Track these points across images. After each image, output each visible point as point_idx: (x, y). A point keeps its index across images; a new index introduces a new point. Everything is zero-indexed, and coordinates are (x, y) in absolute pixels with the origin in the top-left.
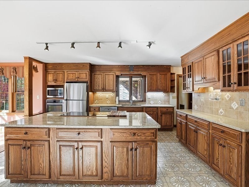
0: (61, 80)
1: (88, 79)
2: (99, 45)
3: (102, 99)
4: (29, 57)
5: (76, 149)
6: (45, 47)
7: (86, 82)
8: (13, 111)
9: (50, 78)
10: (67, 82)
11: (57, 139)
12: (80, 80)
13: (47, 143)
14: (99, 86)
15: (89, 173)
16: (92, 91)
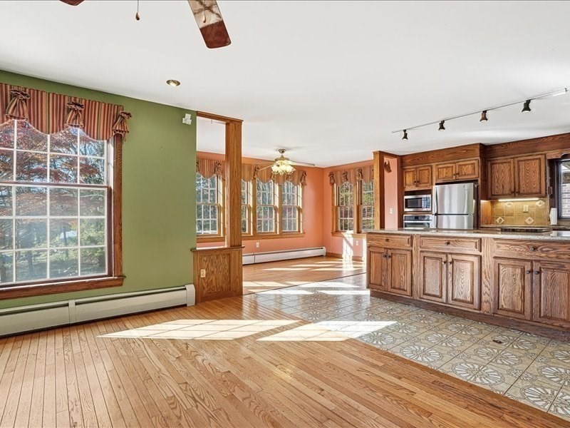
0: (426, 181)
1: (477, 174)
2: (485, 115)
3: (512, 215)
4: (380, 152)
5: (445, 262)
6: (403, 136)
7: (475, 181)
8: (359, 232)
9: (409, 178)
10: (437, 184)
11: (420, 249)
12: (461, 178)
13: (409, 253)
14: (503, 187)
15: (461, 297)
16: (487, 199)
